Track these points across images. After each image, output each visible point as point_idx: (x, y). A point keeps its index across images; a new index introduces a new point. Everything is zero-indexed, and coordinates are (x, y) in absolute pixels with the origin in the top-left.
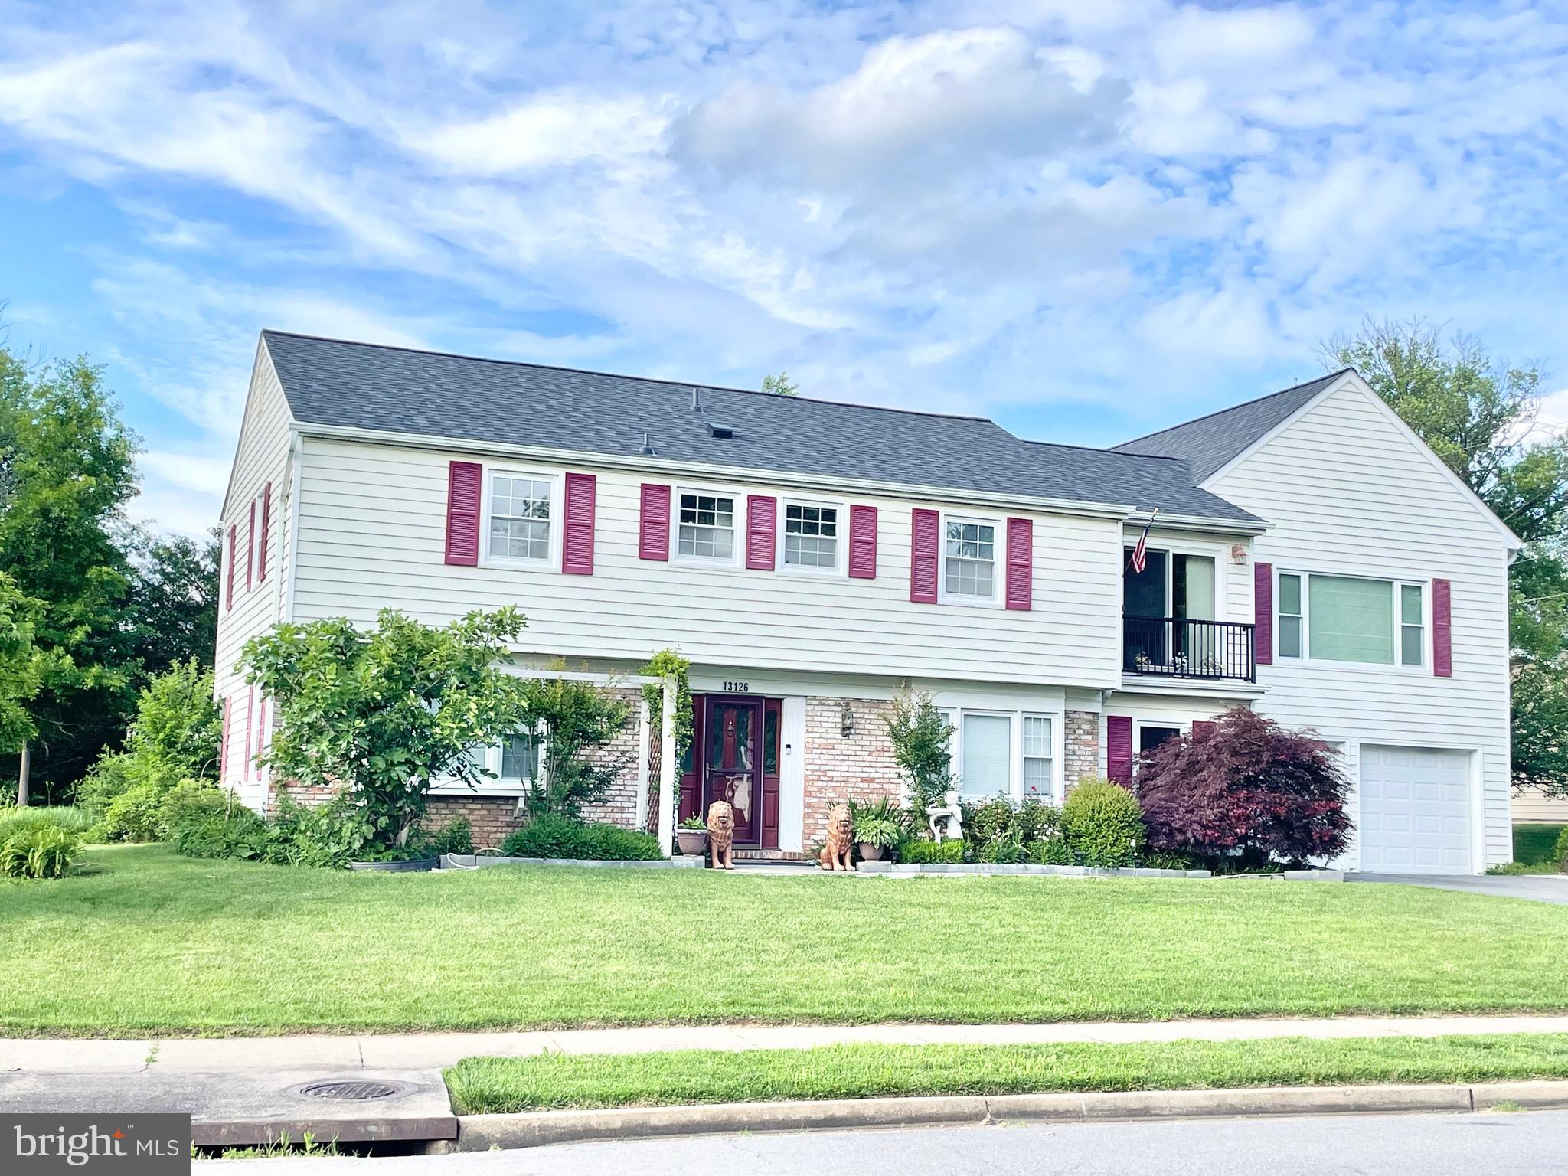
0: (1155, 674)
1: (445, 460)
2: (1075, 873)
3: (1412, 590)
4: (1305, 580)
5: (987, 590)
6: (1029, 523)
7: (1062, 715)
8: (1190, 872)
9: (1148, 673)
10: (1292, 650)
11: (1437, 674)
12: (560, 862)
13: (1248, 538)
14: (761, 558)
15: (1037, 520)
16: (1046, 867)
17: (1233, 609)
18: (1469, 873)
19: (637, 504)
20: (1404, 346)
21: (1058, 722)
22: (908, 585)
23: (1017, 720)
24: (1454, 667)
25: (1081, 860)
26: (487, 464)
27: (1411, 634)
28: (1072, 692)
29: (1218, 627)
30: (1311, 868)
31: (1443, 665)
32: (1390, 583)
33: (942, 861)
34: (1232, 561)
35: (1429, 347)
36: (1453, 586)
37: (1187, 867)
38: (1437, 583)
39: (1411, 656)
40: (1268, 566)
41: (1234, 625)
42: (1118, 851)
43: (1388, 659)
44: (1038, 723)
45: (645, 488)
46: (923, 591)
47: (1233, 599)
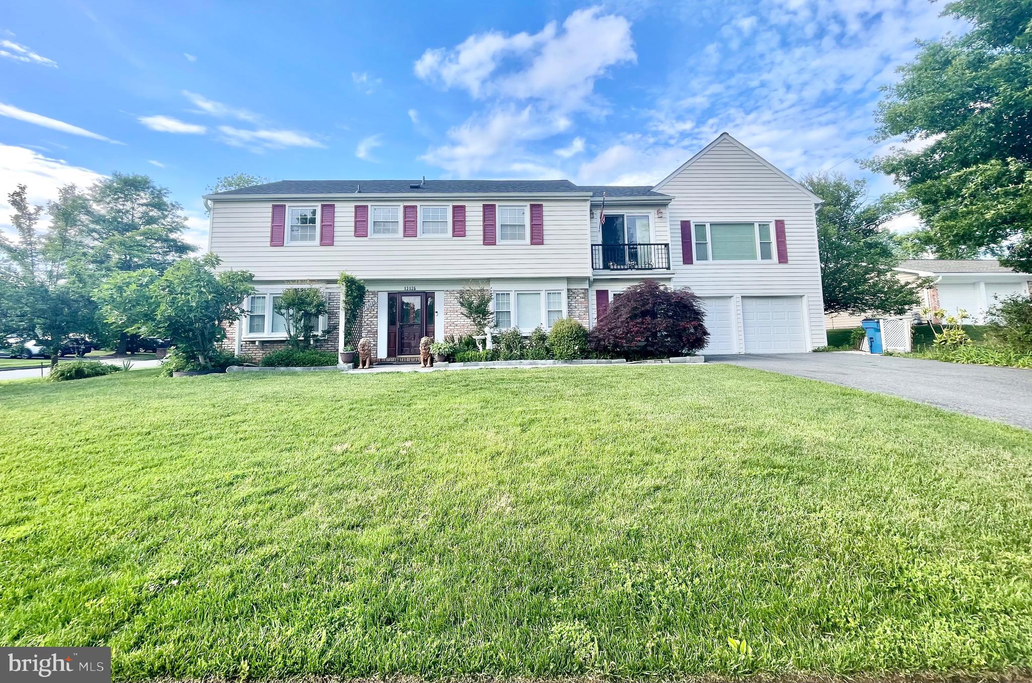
0: (617, 269)
1: (270, 205)
2: (548, 363)
3: (764, 226)
4: (708, 227)
5: (522, 237)
6: (541, 206)
7: (566, 291)
8: (613, 361)
9: (614, 269)
10: (703, 257)
11: (780, 262)
12: (282, 369)
13: (665, 205)
14: (411, 233)
15: (544, 204)
16: (532, 361)
17: (658, 238)
18: (804, 352)
19: (353, 214)
20: (815, 180)
21: (564, 294)
22: (482, 238)
23: (543, 294)
24: (789, 258)
25: (552, 357)
26: (288, 204)
27: (765, 247)
28: (569, 280)
29: (653, 246)
30: (696, 355)
31: (783, 258)
32: (752, 224)
33: (476, 361)
34: (657, 216)
35: (825, 179)
36: (786, 223)
37: (612, 358)
38: (777, 221)
39: (766, 255)
40: (688, 222)
41: (661, 244)
42: (570, 352)
43: (755, 258)
44: (554, 295)
45: (356, 207)
46: (489, 239)
47: (658, 233)
